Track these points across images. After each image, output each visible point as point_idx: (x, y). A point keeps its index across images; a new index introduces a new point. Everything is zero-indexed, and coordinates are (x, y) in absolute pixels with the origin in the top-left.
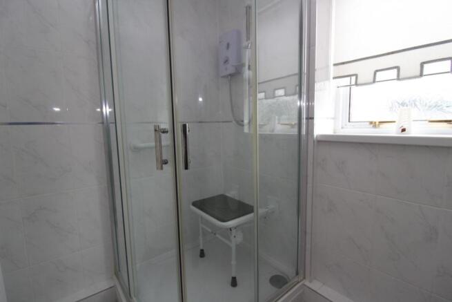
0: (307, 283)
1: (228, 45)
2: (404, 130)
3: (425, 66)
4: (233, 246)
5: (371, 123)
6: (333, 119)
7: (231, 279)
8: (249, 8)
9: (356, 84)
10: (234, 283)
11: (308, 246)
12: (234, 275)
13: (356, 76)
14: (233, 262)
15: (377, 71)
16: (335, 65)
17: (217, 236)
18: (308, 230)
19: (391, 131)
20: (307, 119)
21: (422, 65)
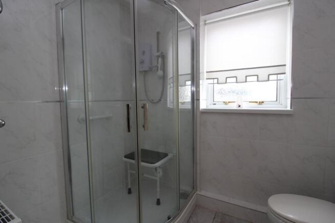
0: (198, 192)
1: (144, 52)
2: (239, 106)
3: (247, 77)
4: (158, 179)
5: (224, 102)
6: (206, 100)
7: (156, 200)
8: (158, 33)
9: (218, 83)
10: (158, 203)
11: (198, 171)
12: (158, 198)
13: (218, 79)
14: (158, 190)
15: (227, 78)
16: (207, 72)
17: (144, 175)
18: (198, 161)
19: (233, 107)
20: (196, 100)
21: (246, 77)
